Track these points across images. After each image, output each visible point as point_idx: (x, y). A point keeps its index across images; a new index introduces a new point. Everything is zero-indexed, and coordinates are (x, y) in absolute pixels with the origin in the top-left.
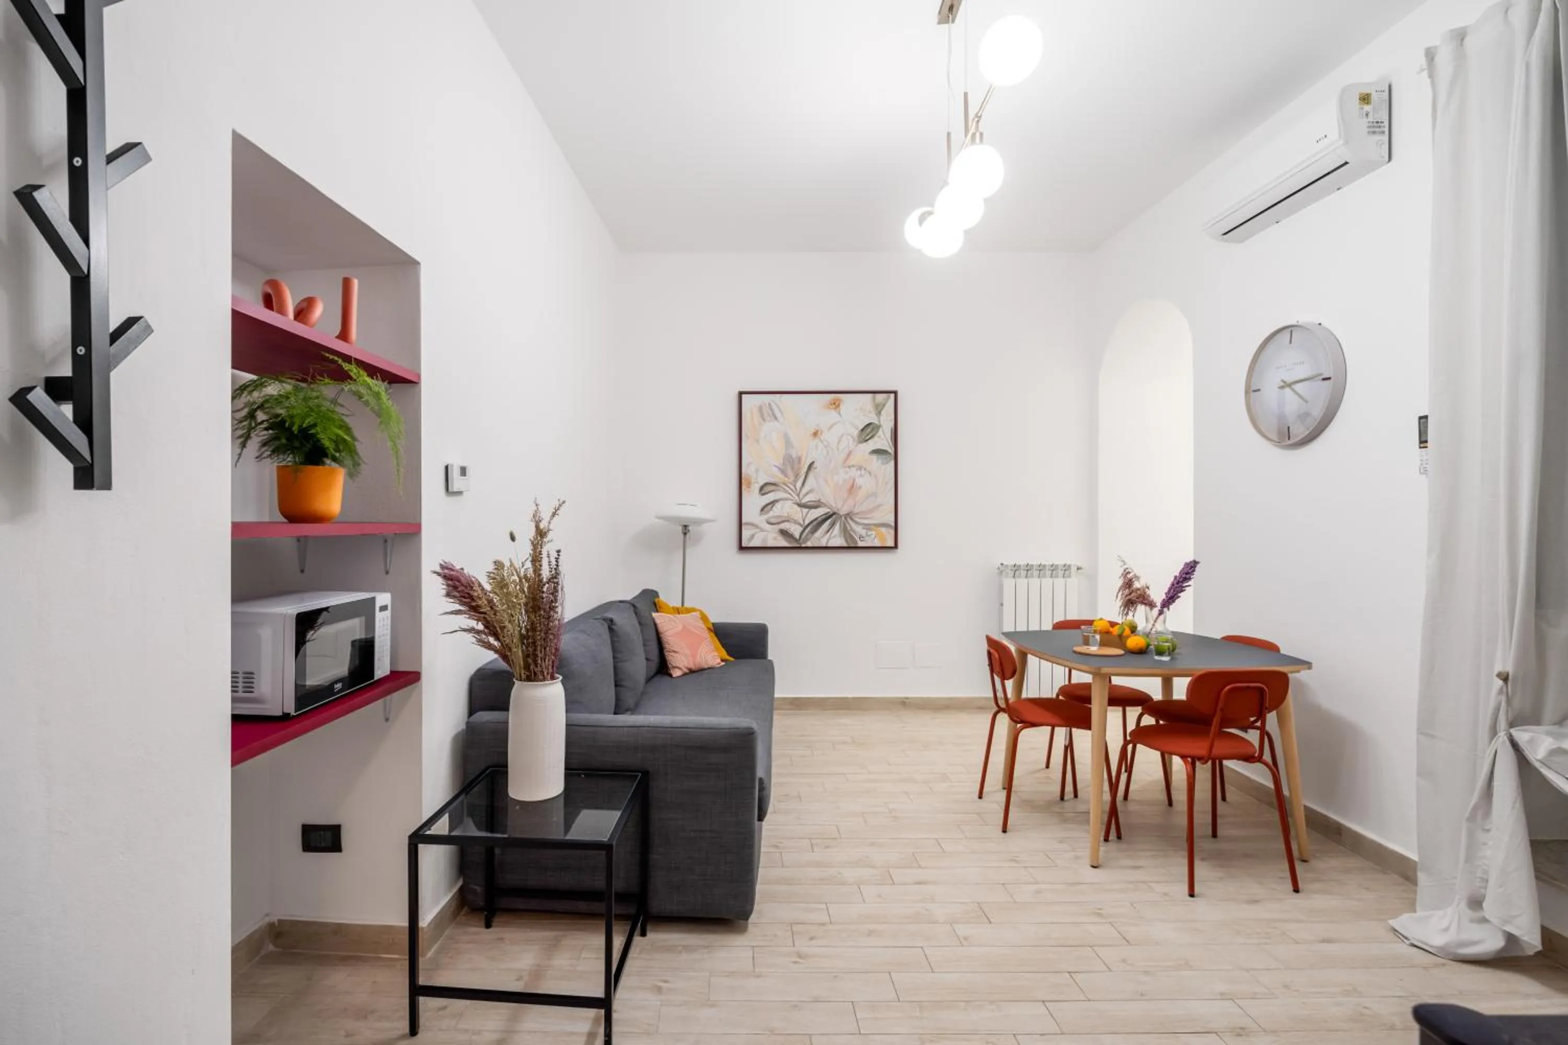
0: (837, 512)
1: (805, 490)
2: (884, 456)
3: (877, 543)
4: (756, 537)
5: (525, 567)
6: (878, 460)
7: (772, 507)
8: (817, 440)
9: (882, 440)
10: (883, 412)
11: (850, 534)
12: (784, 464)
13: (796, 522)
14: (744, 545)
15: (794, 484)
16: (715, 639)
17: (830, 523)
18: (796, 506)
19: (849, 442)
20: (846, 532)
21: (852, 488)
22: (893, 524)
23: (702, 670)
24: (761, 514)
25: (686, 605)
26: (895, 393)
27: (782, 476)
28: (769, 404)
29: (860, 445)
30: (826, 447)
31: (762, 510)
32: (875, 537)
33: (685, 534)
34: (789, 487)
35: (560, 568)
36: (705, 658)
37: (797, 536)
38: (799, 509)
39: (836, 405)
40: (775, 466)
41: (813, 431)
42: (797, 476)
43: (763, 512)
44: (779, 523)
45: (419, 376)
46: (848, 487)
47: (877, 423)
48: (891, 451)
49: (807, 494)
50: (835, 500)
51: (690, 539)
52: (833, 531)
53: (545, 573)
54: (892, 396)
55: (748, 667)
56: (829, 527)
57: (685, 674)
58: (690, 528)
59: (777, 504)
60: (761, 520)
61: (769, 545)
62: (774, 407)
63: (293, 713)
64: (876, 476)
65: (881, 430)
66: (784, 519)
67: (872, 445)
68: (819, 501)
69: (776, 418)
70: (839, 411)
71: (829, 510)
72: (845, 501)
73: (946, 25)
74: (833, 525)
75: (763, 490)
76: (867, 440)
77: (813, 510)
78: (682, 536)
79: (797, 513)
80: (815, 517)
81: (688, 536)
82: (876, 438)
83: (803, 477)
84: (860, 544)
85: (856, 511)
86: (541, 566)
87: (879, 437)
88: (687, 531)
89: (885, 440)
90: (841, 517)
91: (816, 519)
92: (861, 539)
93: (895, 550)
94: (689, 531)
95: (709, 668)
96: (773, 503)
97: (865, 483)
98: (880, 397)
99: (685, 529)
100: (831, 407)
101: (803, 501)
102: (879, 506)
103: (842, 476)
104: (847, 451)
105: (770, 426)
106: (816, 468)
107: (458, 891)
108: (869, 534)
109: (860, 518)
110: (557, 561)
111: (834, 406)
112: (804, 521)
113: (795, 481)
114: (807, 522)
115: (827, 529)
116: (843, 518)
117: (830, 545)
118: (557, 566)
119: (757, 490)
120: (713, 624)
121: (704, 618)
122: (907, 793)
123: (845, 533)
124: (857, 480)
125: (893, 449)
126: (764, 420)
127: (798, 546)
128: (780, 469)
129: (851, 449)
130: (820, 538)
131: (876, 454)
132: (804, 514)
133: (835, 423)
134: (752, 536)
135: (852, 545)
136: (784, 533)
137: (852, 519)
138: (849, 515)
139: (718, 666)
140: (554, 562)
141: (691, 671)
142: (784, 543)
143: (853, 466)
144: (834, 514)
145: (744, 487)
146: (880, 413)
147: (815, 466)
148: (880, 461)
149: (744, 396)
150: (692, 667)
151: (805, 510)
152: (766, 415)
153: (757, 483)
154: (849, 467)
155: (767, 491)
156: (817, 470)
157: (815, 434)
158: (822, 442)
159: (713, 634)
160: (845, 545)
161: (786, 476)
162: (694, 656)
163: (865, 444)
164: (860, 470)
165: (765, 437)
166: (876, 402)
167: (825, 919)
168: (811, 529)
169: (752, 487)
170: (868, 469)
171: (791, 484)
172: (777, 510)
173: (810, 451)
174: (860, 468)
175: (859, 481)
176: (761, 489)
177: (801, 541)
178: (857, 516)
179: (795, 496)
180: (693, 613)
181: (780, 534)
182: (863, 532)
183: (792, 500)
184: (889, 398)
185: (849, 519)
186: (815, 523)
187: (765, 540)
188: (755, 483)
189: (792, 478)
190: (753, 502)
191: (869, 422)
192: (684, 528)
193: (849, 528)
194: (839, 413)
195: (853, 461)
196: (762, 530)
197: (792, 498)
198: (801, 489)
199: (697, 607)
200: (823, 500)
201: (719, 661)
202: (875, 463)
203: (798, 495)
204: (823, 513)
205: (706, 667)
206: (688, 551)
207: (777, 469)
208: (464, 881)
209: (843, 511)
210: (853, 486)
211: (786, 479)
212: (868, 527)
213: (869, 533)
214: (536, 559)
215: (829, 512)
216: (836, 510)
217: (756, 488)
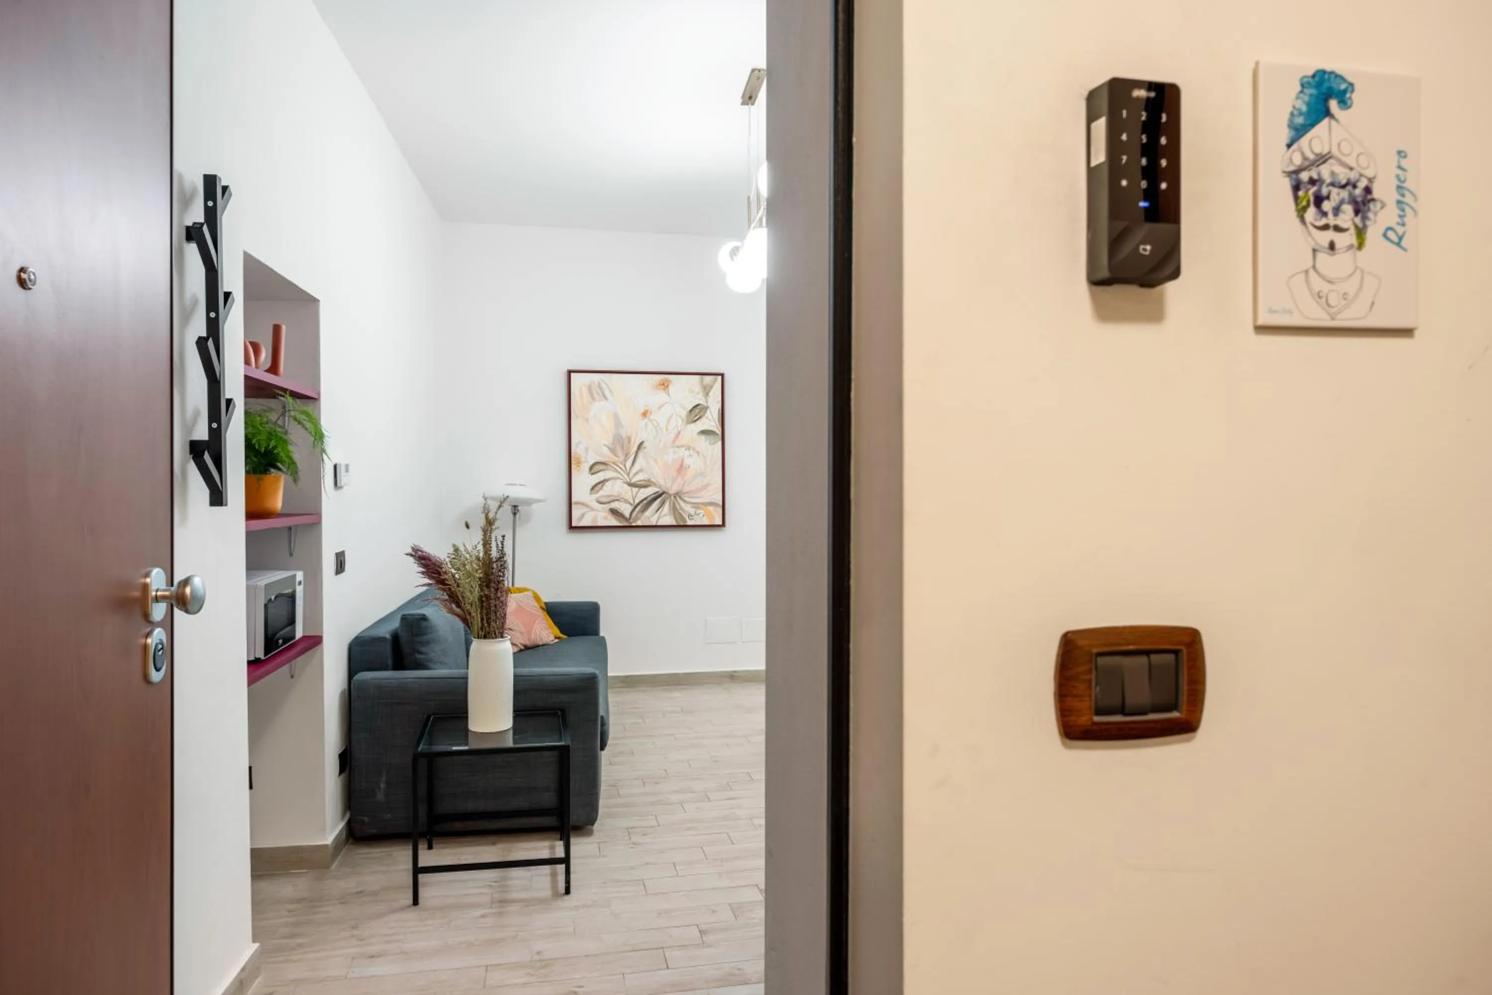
0: (667, 491)
1: (634, 470)
2: (711, 437)
3: (706, 522)
4: (586, 516)
5: (477, 549)
6: (706, 441)
7: (603, 486)
8: (646, 420)
9: (710, 421)
10: (710, 394)
11: (680, 514)
12: (613, 444)
13: (626, 501)
14: (574, 524)
15: (623, 463)
16: (548, 617)
17: (661, 500)
18: (626, 486)
19: (678, 423)
20: (675, 510)
21: (681, 468)
22: (721, 503)
23: (538, 646)
24: (591, 494)
25: (517, 585)
26: (722, 375)
27: (610, 455)
28: (599, 383)
29: (688, 426)
30: (655, 427)
31: (593, 488)
32: (704, 515)
33: (515, 514)
34: (618, 466)
35: (505, 549)
36: (539, 635)
37: (627, 515)
38: (629, 488)
39: (665, 386)
40: (605, 445)
41: (642, 411)
42: (627, 455)
43: (593, 492)
44: (609, 503)
45: (319, 394)
46: (678, 466)
47: (705, 404)
48: (719, 432)
49: (637, 473)
50: (663, 480)
51: (520, 519)
52: (663, 508)
53: (494, 553)
54: (720, 377)
55: (581, 644)
56: (660, 505)
57: (521, 650)
58: (519, 508)
59: (607, 483)
60: (591, 500)
61: (599, 524)
62: (603, 385)
63: (263, 658)
64: (704, 457)
65: (708, 411)
66: (613, 498)
67: (703, 424)
68: (649, 480)
69: (605, 398)
70: (668, 391)
71: (657, 490)
72: (674, 480)
73: (747, 106)
74: (663, 504)
75: (593, 469)
76: (695, 421)
77: (642, 490)
78: (512, 515)
79: (628, 493)
80: (645, 496)
81: (518, 516)
82: (704, 419)
83: (633, 456)
84: (689, 523)
85: (686, 489)
86: (491, 547)
87: (707, 418)
88: (516, 511)
89: (712, 421)
90: (671, 496)
91: (645, 499)
92: (690, 517)
93: (723, 528)
94: (518, 510)
95: (543, 645)
96: (603, 482)
97: (693, 463)
98: (708, 379)
99: (515, 509)
100: (660, 387)
101: (633, 481)
102: (708, 485)
103: (671, 457)
104: (676, 431)
105: (599, 405)
106: (645, 448)
107: (346, 824)
108: (697, 513)
109: (689, 498)
110: (502, 544)
111: (663, 386)
112: (634, 501)
113: (625, 461)
114: (637, 501)
115: (658, 507)
116: (672, 497)
117: (659, 524)
118: (503, 548)
119: (587, 470)
120: (546, 603)
121: (537, 598)
122: (727, 745)
123: (674, 514)
124: (685, 459)
125: (721, 430)
126: (593, 398)
127: (628, 525)
128: (609, 448)
129: (679, 429)
130: (650, 517)
131: (704, 435)
132: (634, 494)
133: (666, 403)
134: (583, 515)
135: (682, 524)
136: (614, 512)
137: (680, 497)
138: (678, 495)
139: (552, 643)
140: (500, 545)
141: (527, 648)
142: (614, 522)
143: (682, 447)
144: (664, 493)
145: (573, 467)
146: (707, 394)
147: (645, 445)
148: (708, 442)
149: (572, 374)
150: (528, 643)
151: (635, 490)
152: (596, 396)
153: (587, 462)
154: (678, 447)
155: (596, 471)
156: (645, 450)
157: (645, 414)
158: (651, 421)
159: (545, 613)
160: (674, 523)
161: (615, 455)
162: (529, 633)
163: (693, 425)
164: (689, 450)
165: (595, 416)
166: (704, 383)
167: (655, 823)
168: (642, 507)
169: (582, 467)
170: (697, 449)
171: (622, 464)
172: (607, 490)
173: (640, 431)
174: (688, 448)
175: (688, 461)
176: (591, 468)
177: (631, 521)
178: (685, 495)
179: (624, 475)
180: (526, 593)
181: (610, 513)
182: (692, 511)
183: (622, 479)
184: (716, 380)
185: (678, 498)
186: (645, 502)
187: (595, 519)
188: (584, 462)
189: (622, 458)
190: (583, 481)
191: (697, 403)
192: (513, 508)
193: (678, 507)
194: (669, 395)
195: (681, 441)
196: (592, 509)
197: (622, 478)
198: (630, 469)
199: (530, 587)
200: (652, 480)
201: (552, 637)
202: (703, 443)
203: (628, 475)
204: (652, 492)
205: (541, 643)
206: (518, 530)
207: (606, 449)
208: (351, 815)
209: (673, 491)
210: (681, 466)
211: (617, 459)
212: (696, 506)
213: (699, 512)
214: (486, 544)
215: (658, 492)
216: (665, 490)
217: (586, 467)
